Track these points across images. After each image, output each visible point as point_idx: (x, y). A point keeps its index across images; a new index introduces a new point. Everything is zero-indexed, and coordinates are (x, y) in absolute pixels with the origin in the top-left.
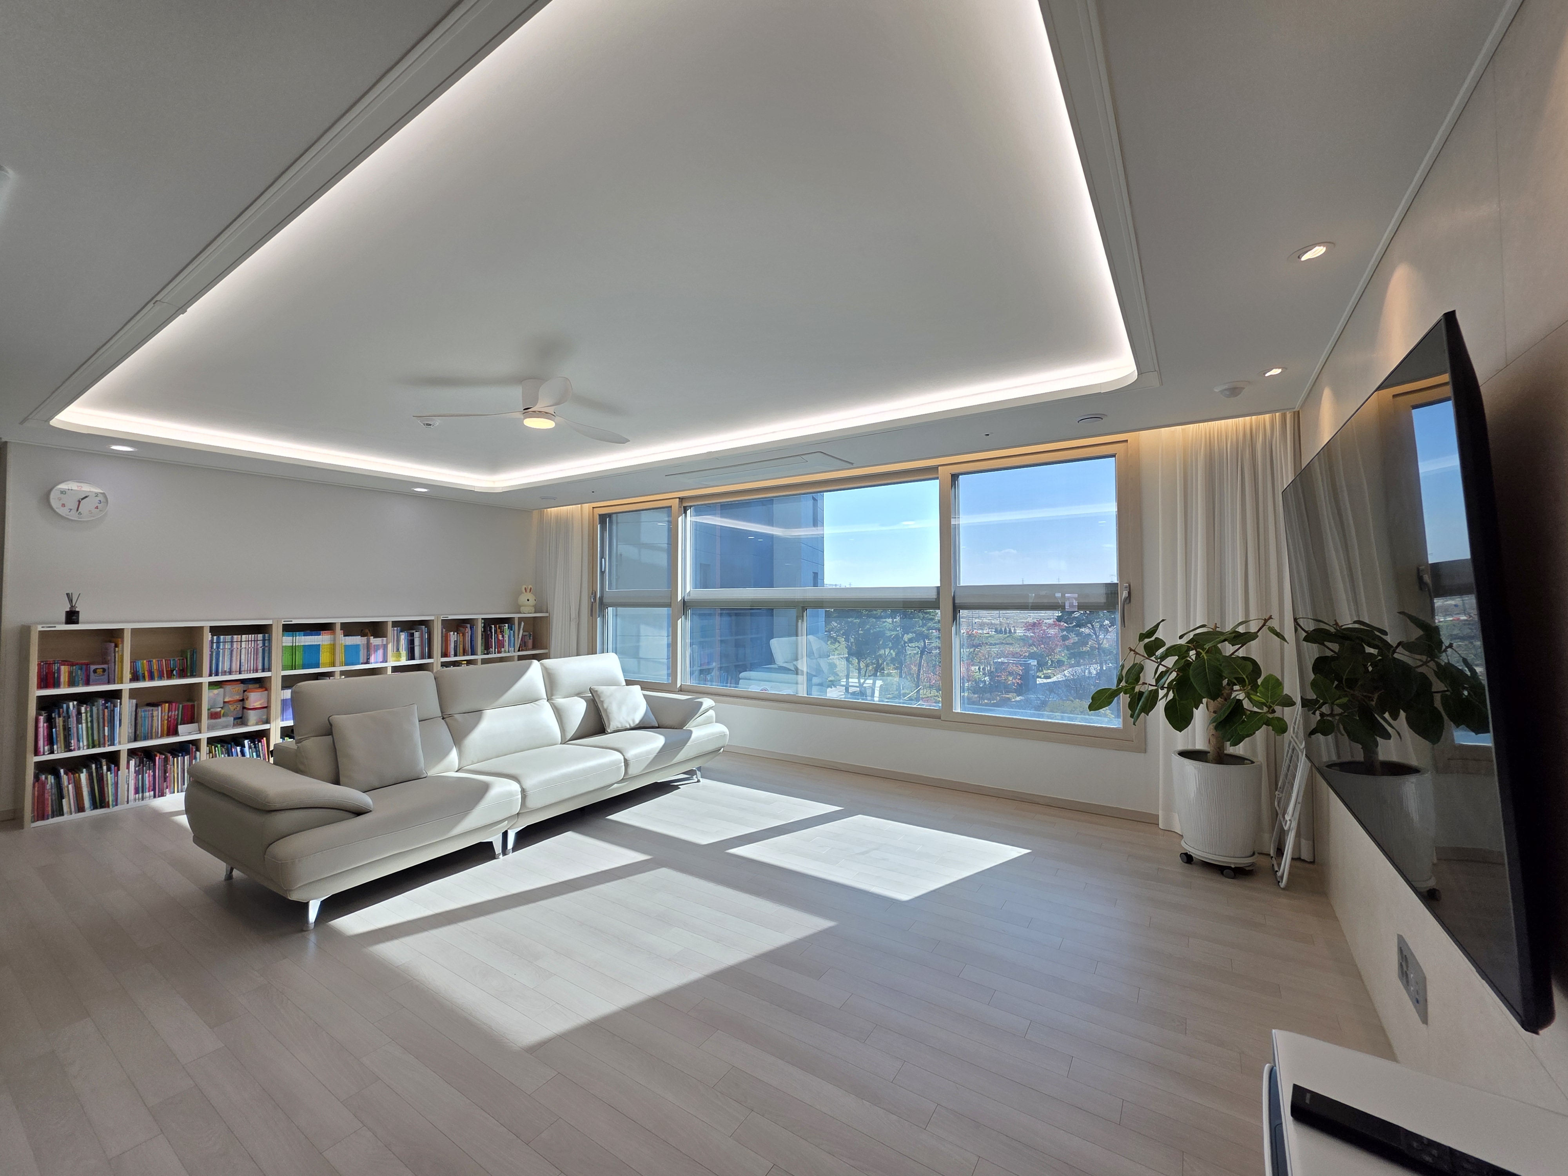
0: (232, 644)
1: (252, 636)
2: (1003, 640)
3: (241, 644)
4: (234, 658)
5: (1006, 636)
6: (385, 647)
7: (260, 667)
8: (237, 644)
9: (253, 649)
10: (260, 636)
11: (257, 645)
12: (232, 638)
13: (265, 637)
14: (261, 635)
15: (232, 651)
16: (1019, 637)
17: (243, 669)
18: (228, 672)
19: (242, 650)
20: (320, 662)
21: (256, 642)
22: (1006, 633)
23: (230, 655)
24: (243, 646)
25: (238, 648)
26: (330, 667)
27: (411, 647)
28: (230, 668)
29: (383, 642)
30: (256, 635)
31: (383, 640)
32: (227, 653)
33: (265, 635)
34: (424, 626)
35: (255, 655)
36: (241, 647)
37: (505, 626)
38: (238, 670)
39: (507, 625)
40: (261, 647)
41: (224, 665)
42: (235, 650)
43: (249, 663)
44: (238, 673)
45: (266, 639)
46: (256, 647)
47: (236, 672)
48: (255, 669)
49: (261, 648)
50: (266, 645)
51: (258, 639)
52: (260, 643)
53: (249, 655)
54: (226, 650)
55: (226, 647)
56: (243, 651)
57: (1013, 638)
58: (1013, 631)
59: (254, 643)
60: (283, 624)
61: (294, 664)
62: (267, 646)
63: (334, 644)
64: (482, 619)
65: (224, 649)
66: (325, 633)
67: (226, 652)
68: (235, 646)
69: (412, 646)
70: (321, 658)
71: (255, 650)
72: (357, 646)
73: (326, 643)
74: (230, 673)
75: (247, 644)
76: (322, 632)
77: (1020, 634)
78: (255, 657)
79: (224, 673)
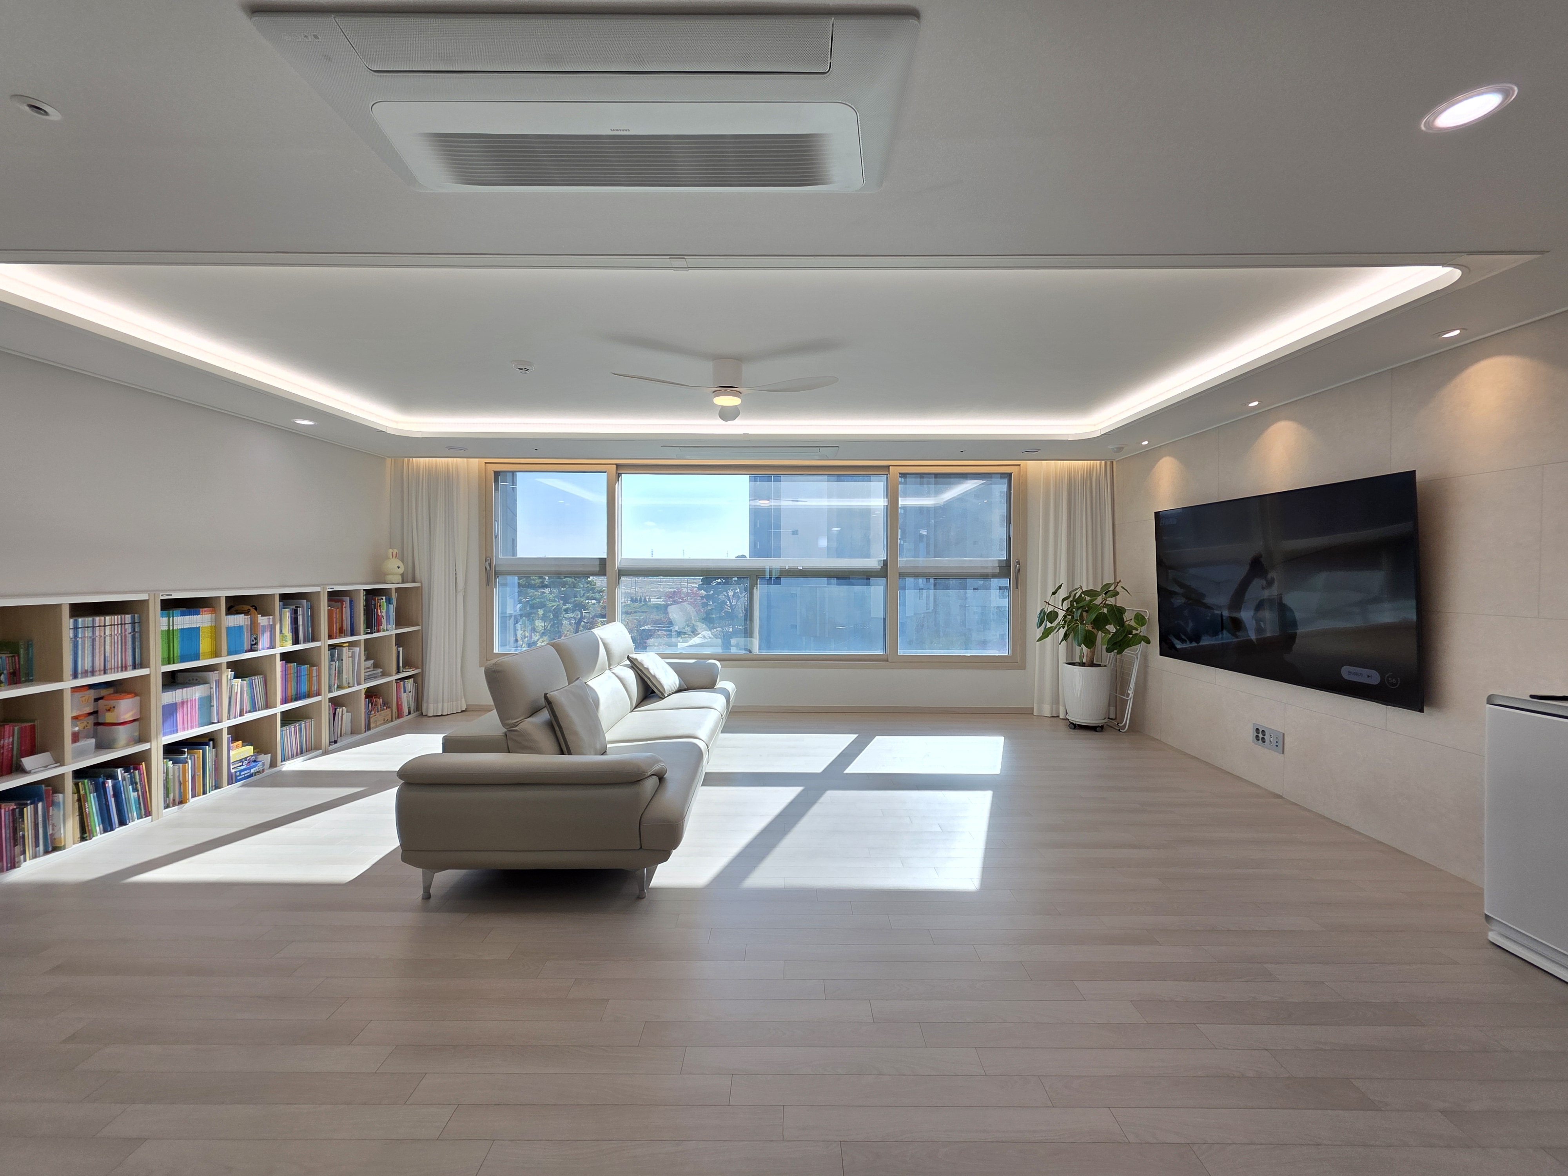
0: (93, 629)
1: (118, 617)
2: (639, 608)
3: (105, 630)
4: (97, 651)
5: (641, 604)
6: (272, 628)
7: (130, 662)
8: (100, 631)
9: (120, 636)
10: (128, 618)
11: (125, 630)
12: (93, 621)
13: (134, 618)
14: (130, 616)
15: (94, 640)
16: (652, 605)
17: (108, 666)
18: (90, 672)
19: (106, 638)
20: (201, 652)
21: (123, 626)
22: (641, 601)
23: (91, 647)
24: (108, 632)
25: (101, 636)
26: (211, 658)
27: (295, 628)
28: (93, 666)
29: (269, 622)
30: (123, 616)
31: (269, 618)
32: (88, 643)
33: (134, 616)
34: (305, 601)
35: (123, 644)
36: (105, 634)
37: (382, 599)
38: (102, 668)
39: (384, 598)
40: (130, 633)
41: (85, 663)
42: (97, 639)
43: (116, 657)
44: (103, 672)
45: (136, 621)
46: (124, 634)
47: (100, 670)
48: (124, 665)
49: (130, 635)
50: (136, 630)
51: (126, 622)
52: (129, 628)
53: (116, 646)
54: (86, 639)
55: (86, 636)
56: (108, 639)
57: (647, 606)
58: (647, 600)
59: (121, 627)
60: (161, 600)
61: (172, 656)
62: (137, 632)
63: (215, 626)
64: (364, 590)
65: (83, 637)
66: (205, 611)
67: (86, 642)
68: (97, 633)
69: (296, 626)
70: (201, 645)
71: (123, 638)
72: (240, 628)
73: (206, 625)
74: (93, 673)
75: (113, 629)
76: (201, 609)
77: (654, 603)
78: (123, 647)
79: (85, 674)
